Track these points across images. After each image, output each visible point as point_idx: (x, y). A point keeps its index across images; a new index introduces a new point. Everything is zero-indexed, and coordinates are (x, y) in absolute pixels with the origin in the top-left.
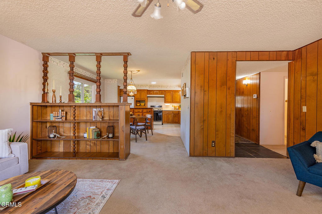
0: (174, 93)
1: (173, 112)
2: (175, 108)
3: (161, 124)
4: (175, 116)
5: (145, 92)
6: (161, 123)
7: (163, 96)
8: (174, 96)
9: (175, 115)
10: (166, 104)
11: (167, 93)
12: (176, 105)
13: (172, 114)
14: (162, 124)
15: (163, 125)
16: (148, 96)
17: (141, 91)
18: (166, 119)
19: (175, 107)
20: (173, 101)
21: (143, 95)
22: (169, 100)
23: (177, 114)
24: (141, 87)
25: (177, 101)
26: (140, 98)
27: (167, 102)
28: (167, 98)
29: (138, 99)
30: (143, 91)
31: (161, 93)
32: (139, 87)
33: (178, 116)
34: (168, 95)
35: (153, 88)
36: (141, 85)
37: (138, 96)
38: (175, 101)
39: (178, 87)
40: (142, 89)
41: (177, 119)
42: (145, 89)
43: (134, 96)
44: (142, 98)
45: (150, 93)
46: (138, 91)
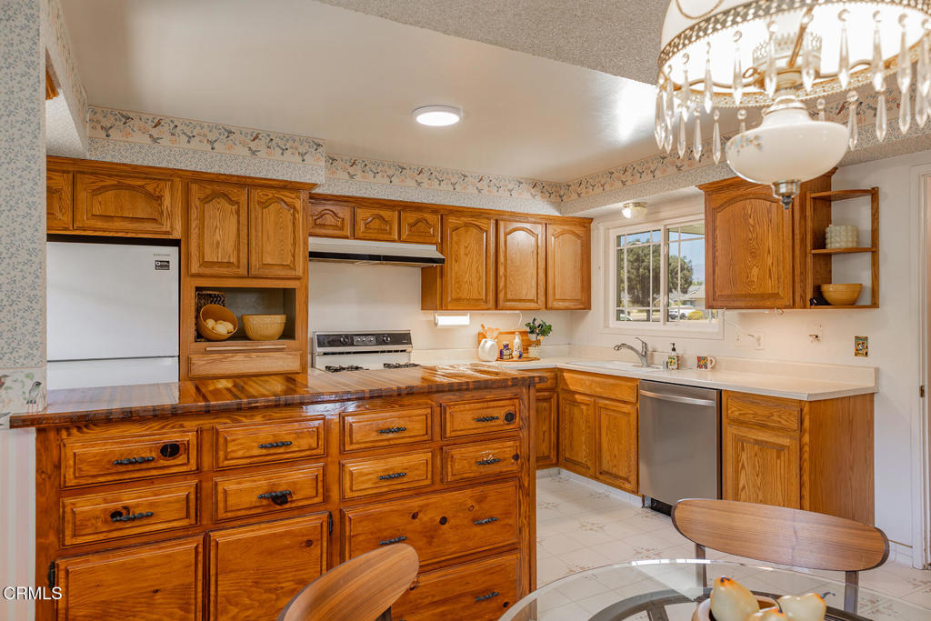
0: (502, 238)
2: (505, 350)
5: (292, 207)
7: (432, 252)
8: (502, 259)
10: (446, 320)
11: (455, 228)
17: (257, 194)
20: (501, 295)
21: (271, 233)
22: (471, 284)
23: (546, 394)
24: (254, 149)
25: (524, 292)
26: (246, 264)
27: (458, 300)
28: (456, 267)
29: (223, 271)
30: (271, 196)
31: (413, 229)
32: (234, 146)
33: (550, 406)
34: (462, 247)
35: (352, 176)
36: (260, 137)
37: (218, 243)
38: (511, 298)
39: (533, 191)
40: (269, 177)
41: (547, 435)
42: (293, 180)
43: (179, 238)
44: (268, 260)
45: (324, 225)
46: (225, 196)
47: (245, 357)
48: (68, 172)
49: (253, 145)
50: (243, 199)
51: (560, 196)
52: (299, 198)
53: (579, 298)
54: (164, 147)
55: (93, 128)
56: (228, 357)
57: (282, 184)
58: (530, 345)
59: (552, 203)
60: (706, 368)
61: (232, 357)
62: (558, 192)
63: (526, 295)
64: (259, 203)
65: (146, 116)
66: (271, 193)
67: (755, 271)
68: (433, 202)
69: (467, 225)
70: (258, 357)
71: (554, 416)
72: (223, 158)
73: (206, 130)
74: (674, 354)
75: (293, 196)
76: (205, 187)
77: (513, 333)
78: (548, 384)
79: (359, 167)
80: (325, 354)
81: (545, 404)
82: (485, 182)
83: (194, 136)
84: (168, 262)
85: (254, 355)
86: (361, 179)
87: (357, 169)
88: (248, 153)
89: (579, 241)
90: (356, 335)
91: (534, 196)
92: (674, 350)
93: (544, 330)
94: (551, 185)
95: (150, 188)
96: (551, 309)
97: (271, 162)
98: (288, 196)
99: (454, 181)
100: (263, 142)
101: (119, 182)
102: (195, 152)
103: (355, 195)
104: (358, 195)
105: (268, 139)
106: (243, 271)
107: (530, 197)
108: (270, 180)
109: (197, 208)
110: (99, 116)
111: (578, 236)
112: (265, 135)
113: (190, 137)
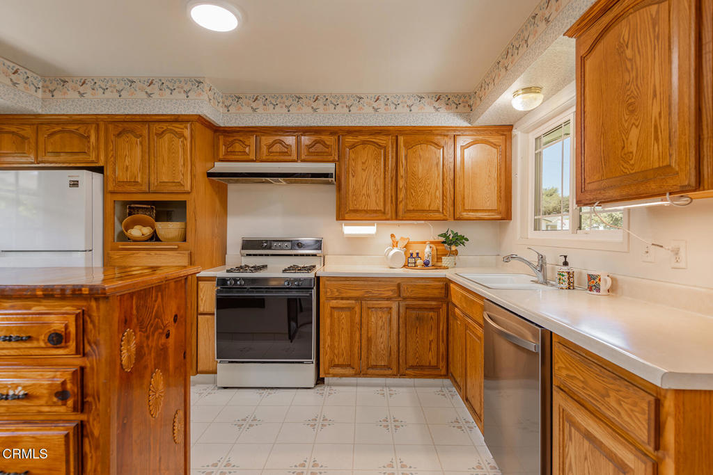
0: (402, 152)
1: (398, 287)
2: (411, 258)
3: (311, 381)
4: (418, 318)
5: (182, 136)
6: (306, 372)
7: (329, 167)
8: (402, 171)
9: (414, 313)
10: (350, 230)
11: (353, 147)
12: (421, 235)
13: (394, 306)
14: (320, 381)
15: (325, 389)
16: (220, 167)
17: (156, 128)
18: (343, 344)
19: (414, 250)
20: (401, 206)
21: (166, 158)
22: (368, 196)
23: (434, 303)
24: (149, 92)
25: (428, 204)
26: (147, 182)
27: (356, 211)
28: (352, 181)
29: (133, 189)
30: (165, 128)
31: (311, 150)
32: (135, 92)
33: (438, 316)
34: (360, 162)
35: (254, 110)
36: (154, 83)
37: (127, 167)
38: (412, 208)
39: (436, 104)
40: (161, 113)
41: (434, 345)
42: (179, 113)
43: (102, 165)
44: (165, 180)
45: (234, 152)
46: (132, 132)
47: (148, 254)
48: (33, 124)
49: (149, 90)
50: (145, 132)
51: (470, 106)
52: (187, 128)
53: (495, 208)
54: (87, 99)
55: (45, 92)
56: (134, 254)
57: (173, 117)
58: (445, 255)
59: (461, 115)
60: (598, 290)
61: (137, 253)
62: (467, 102)
63: (429, 206)
64: (156, 134)
65: (75, 79)
66: (165, 126)
67: (634, 133)
68: (328, 125)
69: (364, 143)
70: (156, 254)
71: (442, 326)
72: (127, 102)
73: (115, 83)
74: (565, 269)
75: (182, 126)
76: (118, 126)
77: (425, 243)
78: (436, 293)
79: (260, 102)
80: (247, 255)
81: (431, 314)
82: (382, 102)
83: (107, 89)
84: (78, 181)
85: (153, 253)
86: (263, 112)
87: (259, 104)
88: (145, 96)
89: (495, 150)
90: (274, 241)
91: (437, 110)
92: (566, 264)
93: (458, 240)
94: (457, 95)
95: (81, 131)
96: (459, 219)
97: (163, 101)
98: (177, 127)
99: (349, 103)
100: (156, 86)
101: (63, 128)
102: (108, 100)
103: (258, 125)
104: (259, 125)
105: (160, 83)
106: (145, 188)
107: (433, 110)
108: (162, 115)
109: (112, 142)
110: (48, 83)
111: (494, 145)
112: (157, 80)
113: (104, 90)
